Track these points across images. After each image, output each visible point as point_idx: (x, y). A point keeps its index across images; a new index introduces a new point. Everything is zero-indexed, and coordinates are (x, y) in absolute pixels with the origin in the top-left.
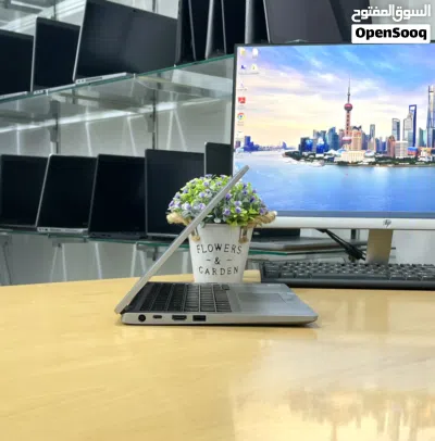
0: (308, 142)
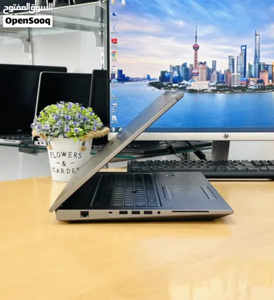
0: (166, 74)
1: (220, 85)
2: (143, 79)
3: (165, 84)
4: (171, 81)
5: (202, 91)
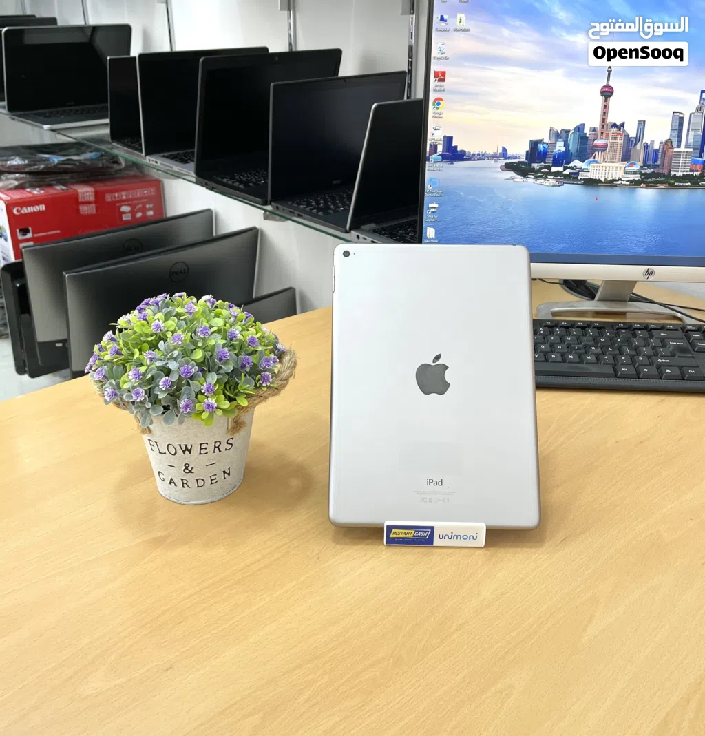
0: (541, 147)
1: (649, 171)
2: (494, 156)
3: (536, 166)
4: (549, 161)
5: (611, 183)
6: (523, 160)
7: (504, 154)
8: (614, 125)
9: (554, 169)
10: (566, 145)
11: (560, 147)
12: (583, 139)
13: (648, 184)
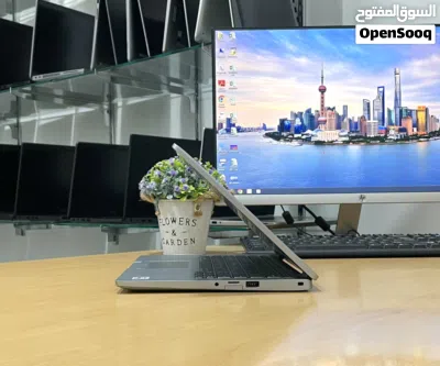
0: (286, 123)
1: (354, 135)
2: (258, 129)
5: (331, 143)
6: (276, 130)
7: (264, 128)
8: (329, 109)
9: (296, 136)
10: (302, 120)
11: (298, 122)
12: (312, 117)
13: (354, 143)
